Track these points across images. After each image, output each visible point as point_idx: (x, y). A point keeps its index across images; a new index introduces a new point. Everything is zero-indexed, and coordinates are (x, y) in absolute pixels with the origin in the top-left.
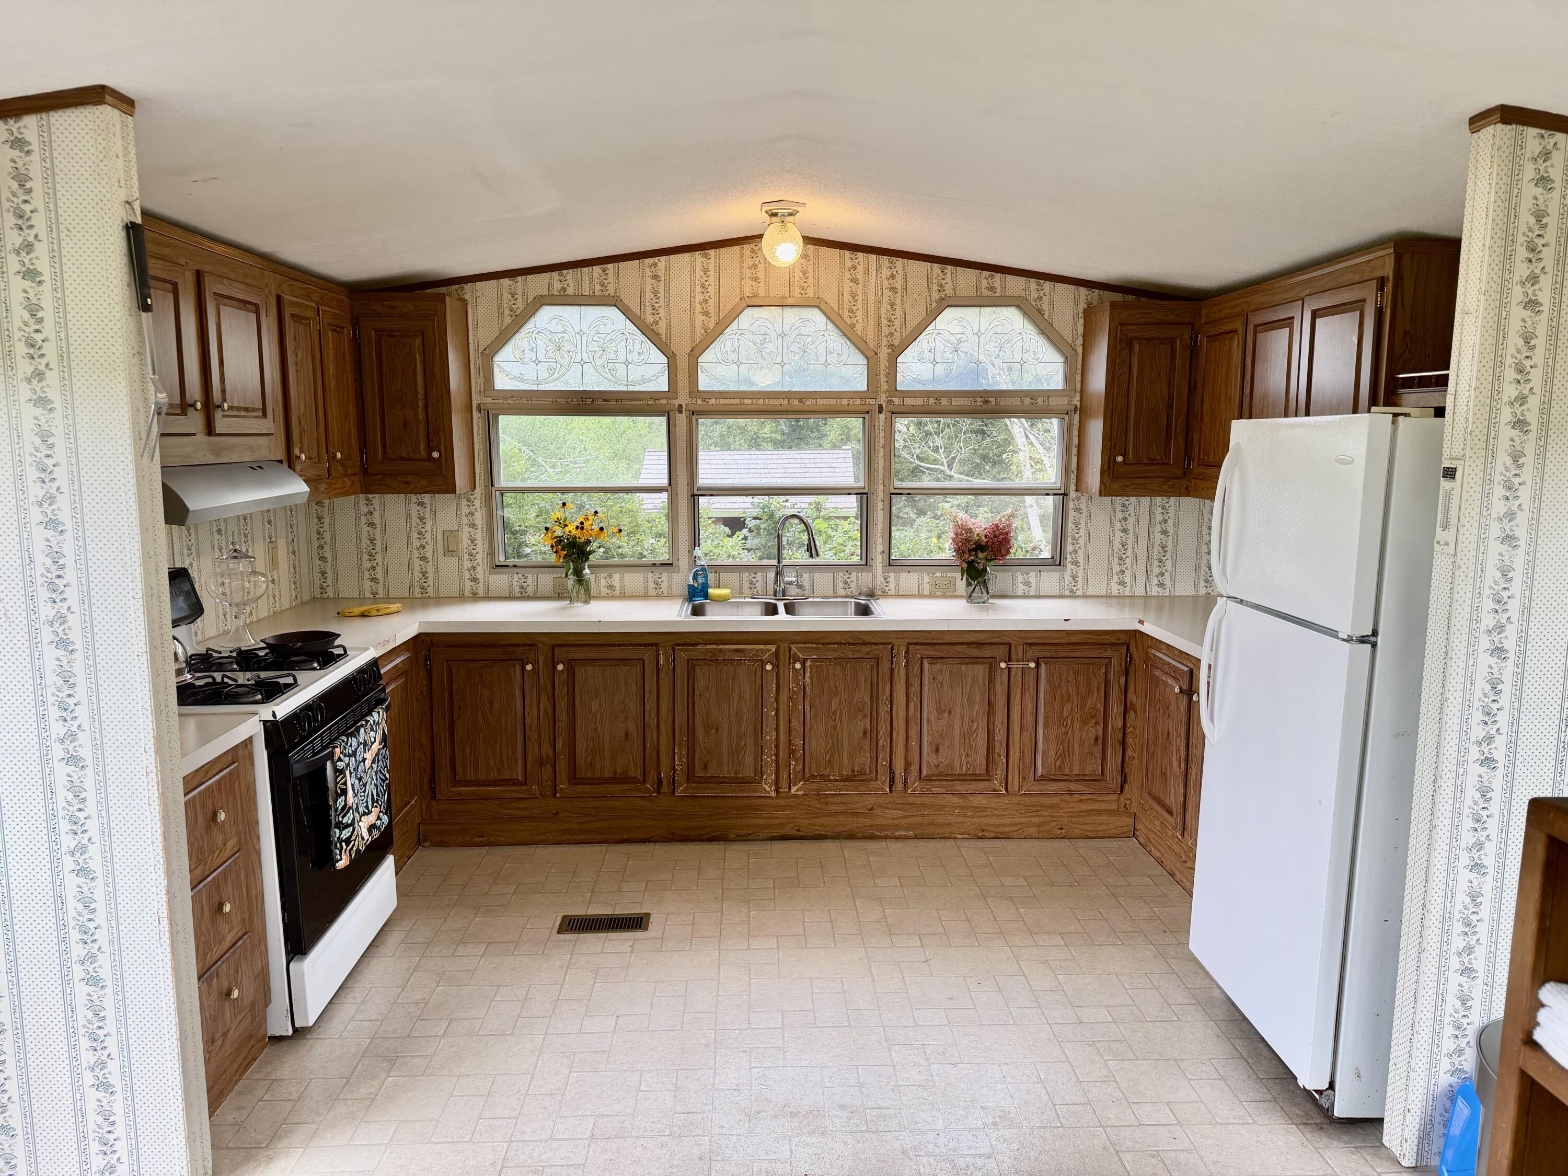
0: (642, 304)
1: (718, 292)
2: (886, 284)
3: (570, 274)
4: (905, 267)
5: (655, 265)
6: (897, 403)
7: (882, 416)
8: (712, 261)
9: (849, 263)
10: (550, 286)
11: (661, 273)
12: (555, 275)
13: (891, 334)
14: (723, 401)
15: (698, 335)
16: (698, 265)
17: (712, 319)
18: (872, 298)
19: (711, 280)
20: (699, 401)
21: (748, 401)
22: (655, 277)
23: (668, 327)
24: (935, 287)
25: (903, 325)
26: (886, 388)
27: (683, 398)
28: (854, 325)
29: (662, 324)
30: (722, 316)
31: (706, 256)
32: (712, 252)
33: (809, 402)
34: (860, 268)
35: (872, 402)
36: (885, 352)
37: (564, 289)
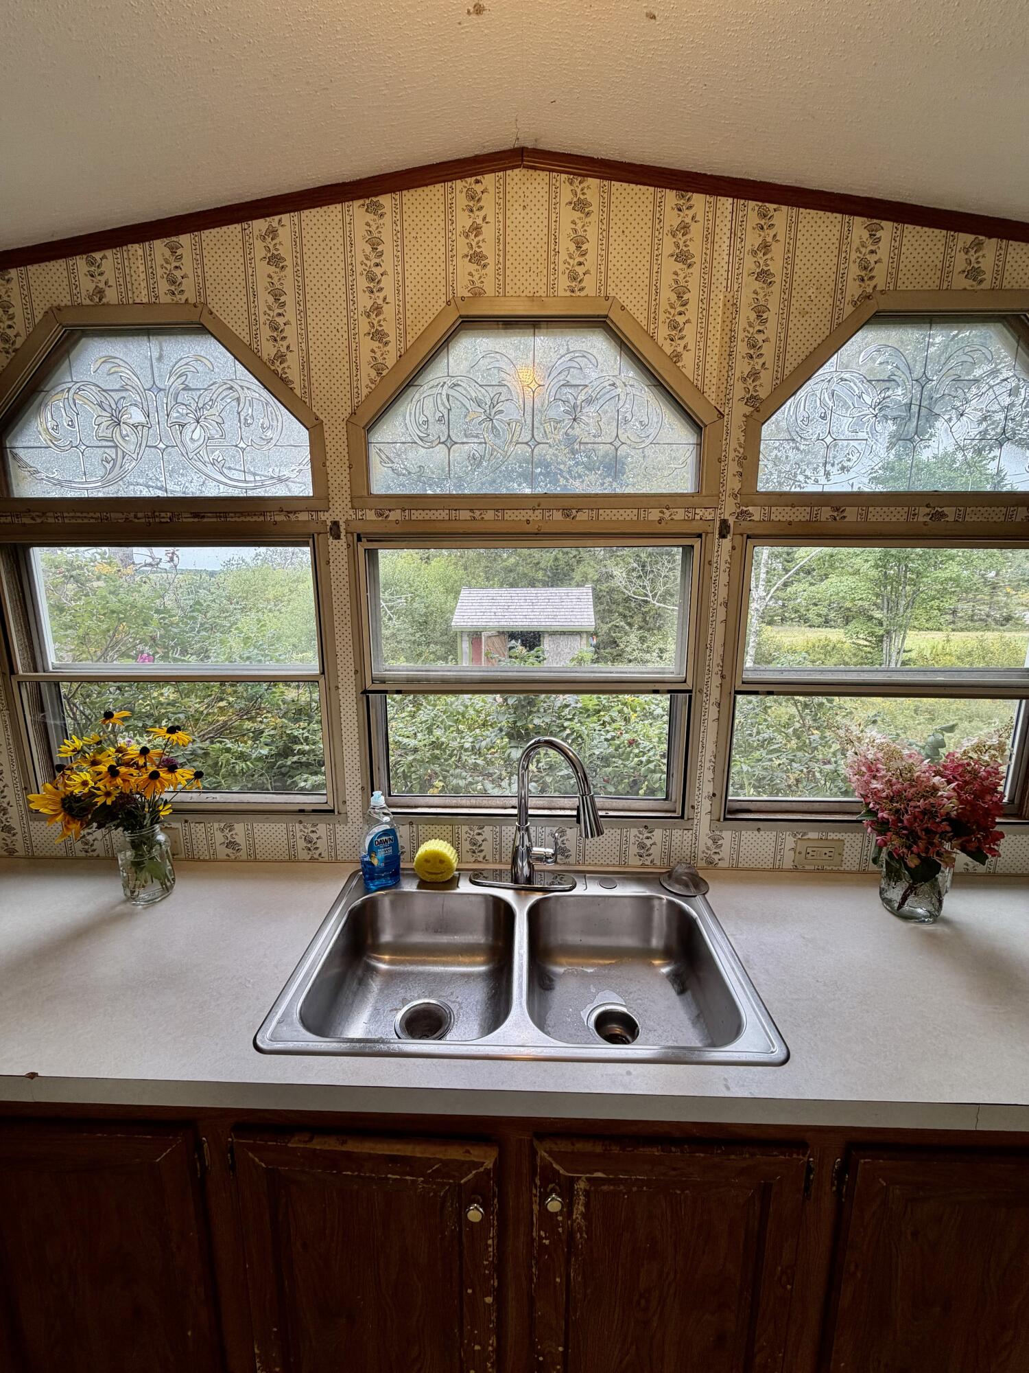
0: (252, 322)
1: (401, 287)
2: (749, 263)
3: (108, 259)
4: (793, 225)
5: (273, 233)
6: (756, 518)
7: (727, 543)
8: (387, 219)
9: (672, 219)
10: (73, 285)
11: (285, 251)
12: (80, 262)
13: (755, 375)
14: (416, 515)
15: (365, 381)
16: (360, 232)
17: (392, 348)
18: (719, 298)
19: (388, 263)
20: (371, 515)
21: (465, 515)
22: (275, 260)
23: (306, 365)
24: (854, 270)
25: (781, 355)
26: (737, 486)
27: (340, 511)
28: (678, 356)
29: (293, 361)
30: (411, 340)
31: (375, 209)
32: (385, 200)
33: (582, 516)
34: (696, 230)
35: (708, 514)
36: (739, 411)
37: (100, 292)
